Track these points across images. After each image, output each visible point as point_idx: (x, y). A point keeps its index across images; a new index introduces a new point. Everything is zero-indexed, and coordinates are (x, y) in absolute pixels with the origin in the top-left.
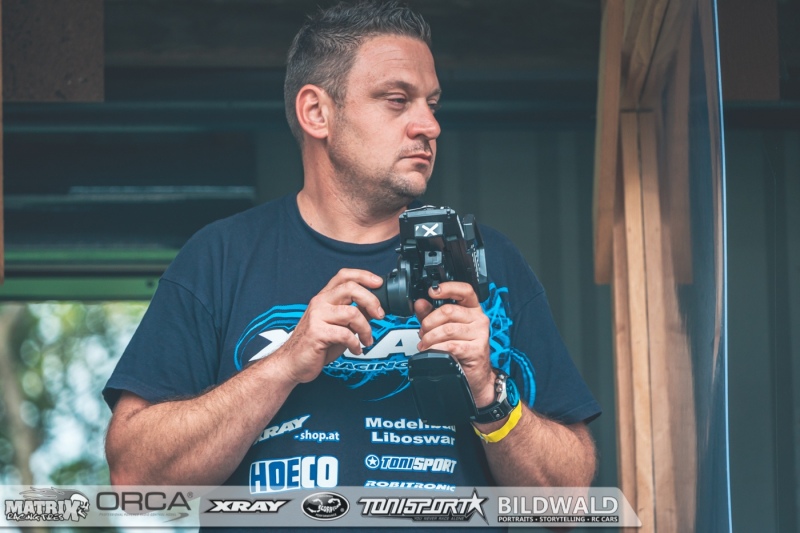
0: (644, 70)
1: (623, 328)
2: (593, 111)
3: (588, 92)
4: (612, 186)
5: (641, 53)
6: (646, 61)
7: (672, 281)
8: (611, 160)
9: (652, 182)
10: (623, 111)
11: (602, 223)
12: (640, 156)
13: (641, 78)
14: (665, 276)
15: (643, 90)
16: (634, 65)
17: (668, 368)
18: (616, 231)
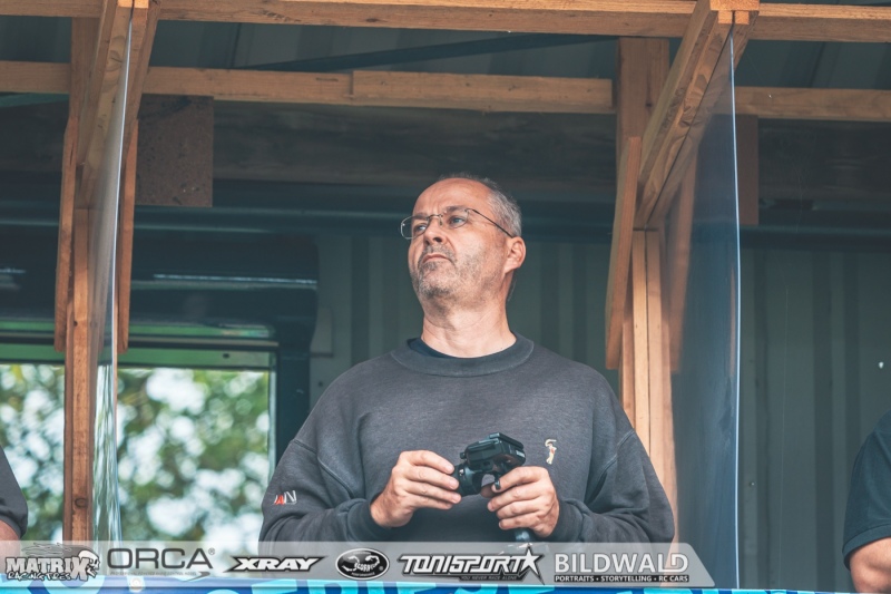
0: (656, 197)
1: (629, 406)
2: (611, 229)
3: (608, 212)
4: (624, 291)
5: (655, 182)
6: (658, 190)
7: (668, 369)
8: (625, 269)
9: (656, 287)
10: (635, 229)
11: (615, 320)
12: (646, 266)
13: (652, 203)
14: (664, 364)
15: (651, 215)
16: (647, 193)
17: (664, 439)
18: (625, 326)
